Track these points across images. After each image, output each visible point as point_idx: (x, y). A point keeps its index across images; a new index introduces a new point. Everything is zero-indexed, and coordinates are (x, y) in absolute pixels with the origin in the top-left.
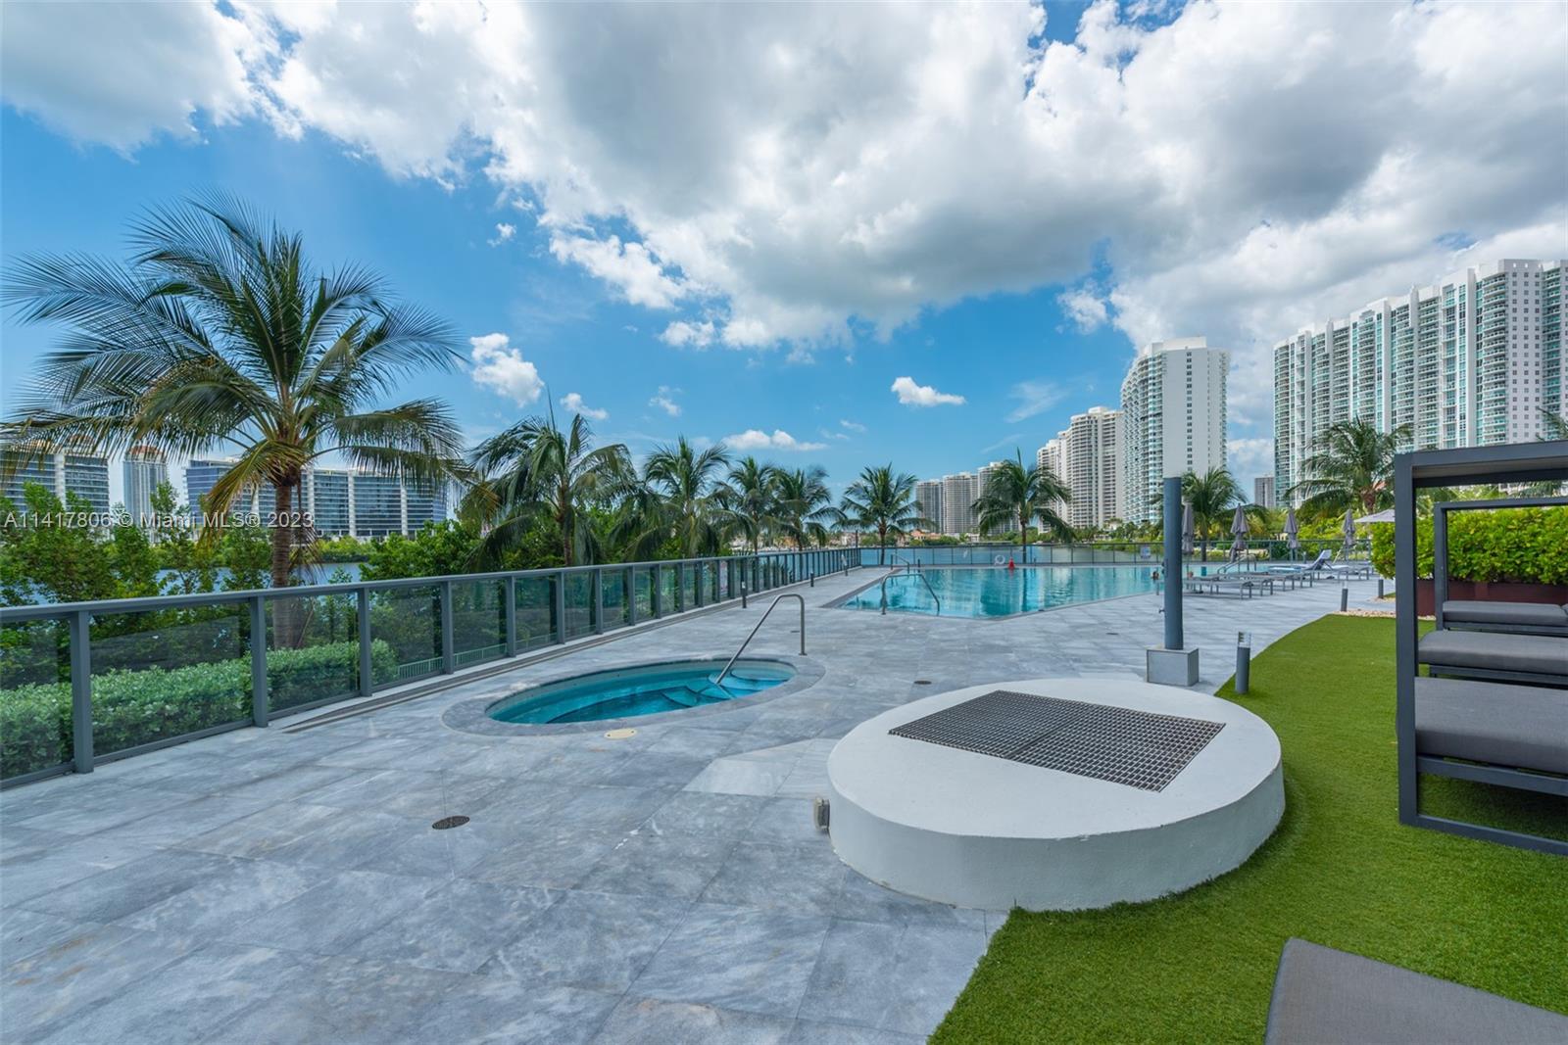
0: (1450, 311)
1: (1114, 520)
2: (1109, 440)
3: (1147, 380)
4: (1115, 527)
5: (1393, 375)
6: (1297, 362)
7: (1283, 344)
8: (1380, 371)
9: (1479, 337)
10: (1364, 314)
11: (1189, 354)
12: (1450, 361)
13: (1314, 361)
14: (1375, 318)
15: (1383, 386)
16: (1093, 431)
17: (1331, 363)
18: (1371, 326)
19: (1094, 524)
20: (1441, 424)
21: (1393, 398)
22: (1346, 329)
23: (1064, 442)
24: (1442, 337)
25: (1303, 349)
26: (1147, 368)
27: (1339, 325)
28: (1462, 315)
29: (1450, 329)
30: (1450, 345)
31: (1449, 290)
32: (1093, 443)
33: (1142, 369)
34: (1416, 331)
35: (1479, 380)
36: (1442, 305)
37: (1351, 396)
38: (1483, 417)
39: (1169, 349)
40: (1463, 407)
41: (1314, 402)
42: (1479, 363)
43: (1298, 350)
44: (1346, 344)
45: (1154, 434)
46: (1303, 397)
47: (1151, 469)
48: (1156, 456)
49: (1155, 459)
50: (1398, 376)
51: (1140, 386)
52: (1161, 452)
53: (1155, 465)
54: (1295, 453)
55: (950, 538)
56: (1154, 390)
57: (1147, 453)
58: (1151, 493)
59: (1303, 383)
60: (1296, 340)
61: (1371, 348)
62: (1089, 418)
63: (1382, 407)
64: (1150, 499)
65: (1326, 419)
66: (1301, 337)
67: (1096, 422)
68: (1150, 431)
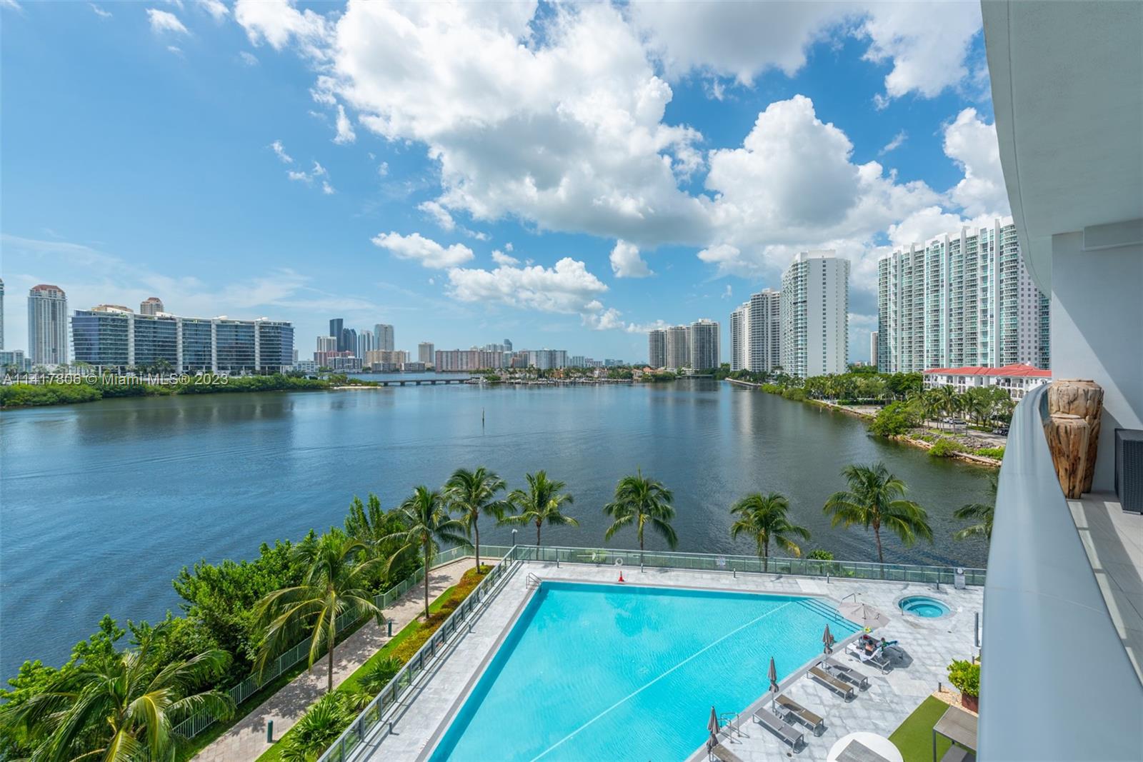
0: (985, 246)
1: (778, 368)
2: (775, 311)
3: (797, 278)
4: (779, 372)
5: (951, 285)
6: (892, 270)
7: (884, 258)
8: (943, 282)
9: (1001, 264)
10: (934, 242)
11: (824, 262)
12: (984, 279)
14: (940, 246)
15: (944, 291)
16: (765, 305)
17: (913, 273)
18: (938, 251)
19: (766, 371)
20: (979, 320)
22: (922, 251)
23: (747, 310)
24: (980, 262)
25: (896, 262)
26: (797, 269)
27: (918, 249)
28: (992, 249)
29: (984, 257)
30: (984, 268)
31: (984, 231)
32: (765, 313)
33: (794, 270)
34: (964, 256)
35: (1001, 293)
36: (980, 241)
37: (925, 296)
38: (1004, 316)
39: (811, 258)
40: (992, 309)
41: (902, 298)
42: (1001, 281)
43: (893, 262)
44: (922, 261)
45: (802, 315)
46: (896, 294)
47: (799, 338)
48: (803, 330)
49: (802, 332)
50: (954, 286)
51: (793, 281)
52: (806, 327)
53: (802, 336)
54: (891, 332)
55: (670, 374)
56: (802, 285)
57: (797, 328)
58: (800, 355)
59: (896, 285)
60: (892, 256)
61: (937, 266)
62: (763, 295)
63: (943, 305)
64: (800, 359)
65: (910, 310)
66: (895, 254)
67: (767, 298)
68: (799, 313)
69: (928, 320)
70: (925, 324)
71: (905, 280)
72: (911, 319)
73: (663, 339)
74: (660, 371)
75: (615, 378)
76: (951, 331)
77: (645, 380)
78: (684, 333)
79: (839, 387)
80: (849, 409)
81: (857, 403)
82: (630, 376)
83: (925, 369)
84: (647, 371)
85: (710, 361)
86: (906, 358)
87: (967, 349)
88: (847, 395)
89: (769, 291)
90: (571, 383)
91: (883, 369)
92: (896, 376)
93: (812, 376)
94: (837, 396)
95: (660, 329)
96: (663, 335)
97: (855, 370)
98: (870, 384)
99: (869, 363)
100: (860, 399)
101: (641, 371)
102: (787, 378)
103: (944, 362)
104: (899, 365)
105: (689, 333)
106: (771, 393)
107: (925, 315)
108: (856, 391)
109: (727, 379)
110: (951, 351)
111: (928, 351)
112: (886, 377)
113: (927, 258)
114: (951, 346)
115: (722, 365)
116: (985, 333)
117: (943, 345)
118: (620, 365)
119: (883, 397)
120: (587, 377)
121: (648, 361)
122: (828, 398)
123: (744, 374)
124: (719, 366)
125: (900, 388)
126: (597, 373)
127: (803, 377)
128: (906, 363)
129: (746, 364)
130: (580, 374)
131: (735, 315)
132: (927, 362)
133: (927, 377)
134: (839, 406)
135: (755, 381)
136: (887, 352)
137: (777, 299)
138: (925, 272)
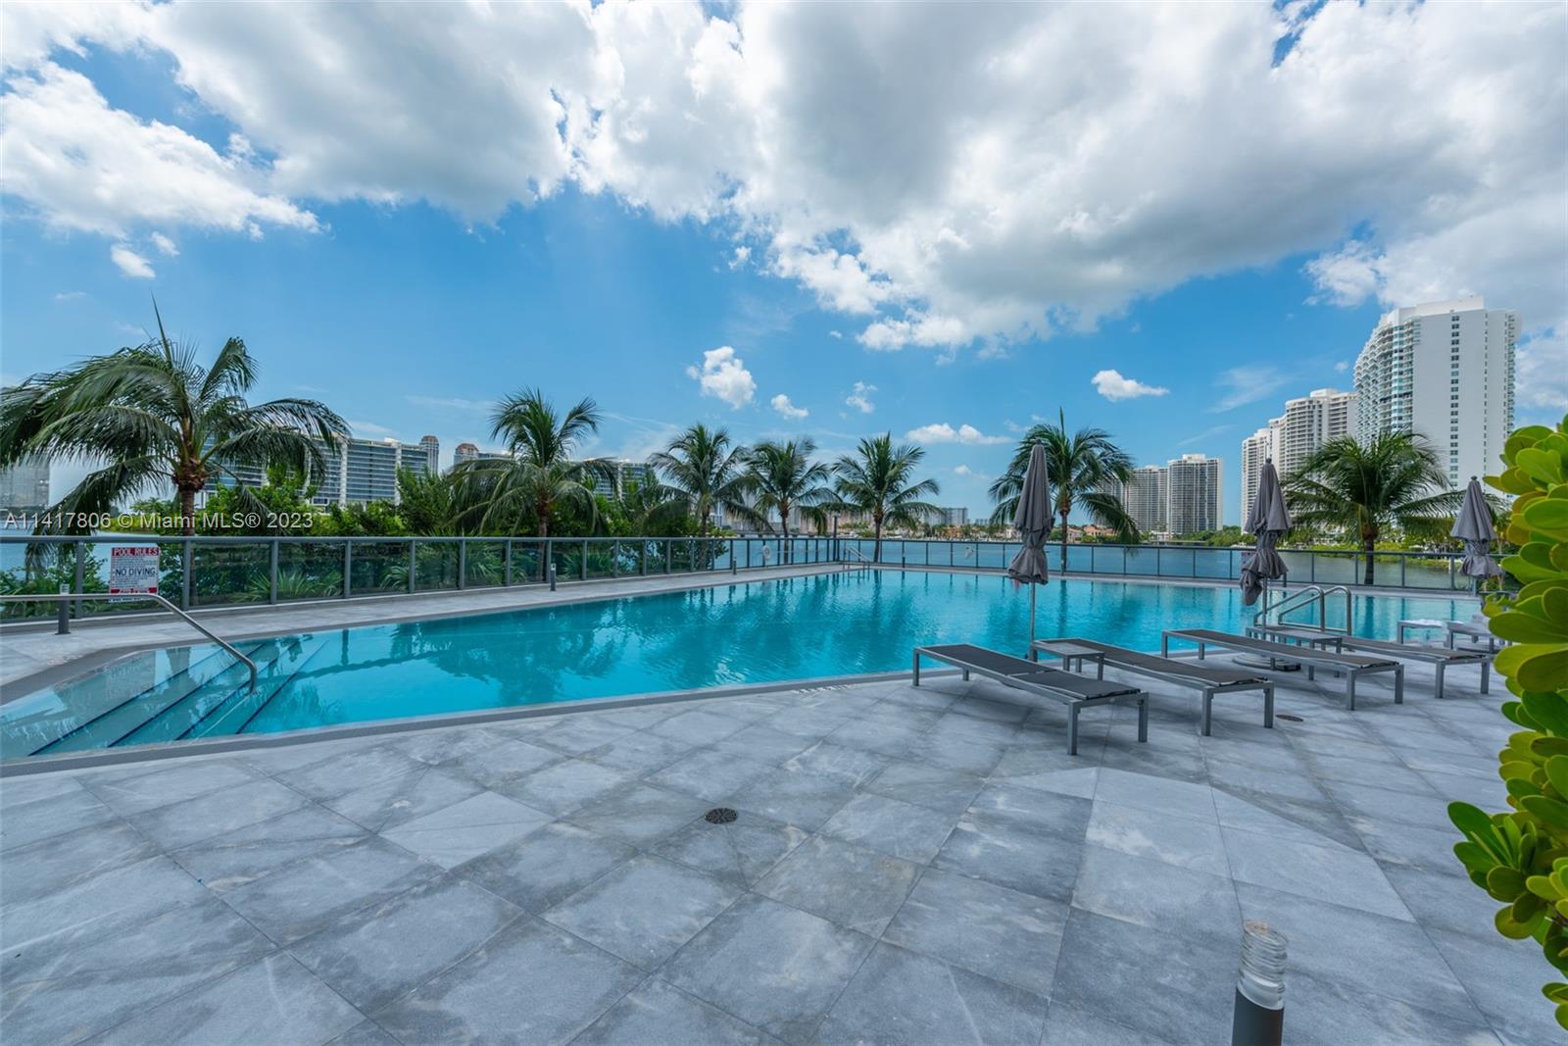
11: (1456, 319)
16: (1316, 418)
23: (1277, 432)
26: (1391, 338)
33: (1383, 341)
39: (1423, 315)
56: (1401, 365)
62: (1311, 402)
67: (1320, 406)
78: (1155, 479)
85: (1203, 522)
89: (1323, 393)
101: (1080, 532)
105: (1164, 479)
109: (1235, 542)
115: (1226, 528)
124: (1220, 529)
131: (1251, 441)
137: (1341, 405)
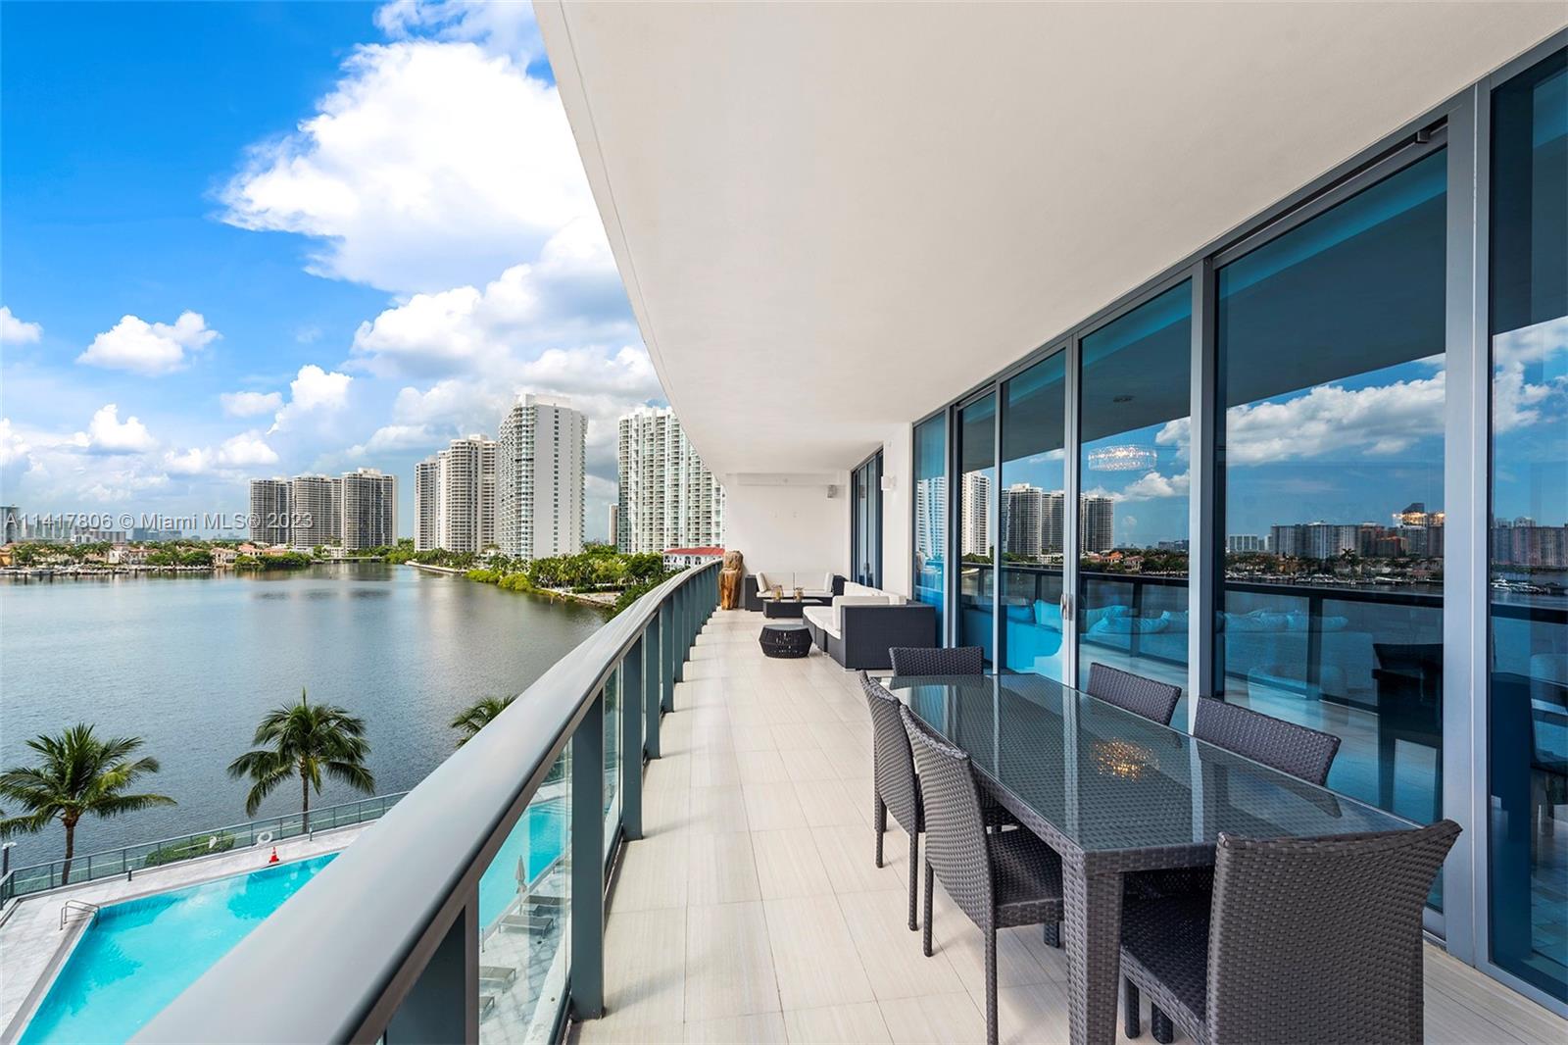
1: (492, 546)
2: (488, 467)
3: (521, 426)
4: (492, 552)
5: (690, 459)
6: (634, 435)
7: (625, 418)
8: (682, 455)
11: (557, 411)
13: (644, 436)
15: (683, 464)
16: (473, 458)
17: (655, 440)
19: (473, 550)
20: (713, 498)
21: (689, 475)
22: (663, 418)
23: (444, 462)
25: (637, 425)
26: (521, 415)
27: (659, 414)
32: (473, 469)
33: (517, 416)
37: (666, 467)
39: (540, 403)
41: (644, 467)
43: (634, 426)
44: (663, 429)
45: (527, 477)
46: (637, 462)
47: (523, 507)
48: (528, 497)
49: (527, 499)
50: (692, 460)
51: (515, 430)
52: (532, 493)
53: (527, 505)
54: (631, 505)
55: (300, 556)
56: (527, 437)
57: (520, 494)
58: (523, 530)
59: (637, 452)
60: (633, 417)
61: (677, 436)
62: (470, 444)
63: (683, 481)
64: (522, 536)
65: (652, 482)
66: (637, 416)
67: (477, 448)
68: (524, 473)
69: (668, 496)
70: (666, 499)
71: (647, 447)
72: (652, 493)
73: (283, 496)
74: (279, 550)
75: (169, 564)
76: (689, 508)
77: (243, 568)
78: (328, 489)
79: (574, 571)
80: (586, 598)
81: (595, 590)
82: (208, 560)
83: (666, 549)
84: (248, 551)
85: (379, 535)
86: (647, 537)
87: (703, 529)
88: (584, 580)
89: (479, 439)
90: (41, 575)
91: (623, 549)
92: (637, 557)
93: (540, 558)
94: (571, 582)
95: (275, 479)
96: (283, 490)
97: (594, 550)
98: (609, 567)
99: (607, 542)
100: (598, 585)
101: (232, 551)
102: (505, 562)
103: (682, 542)
104: (641, 545)
105: (338, 490)
106: (482, 582)
107: (666, 489)
108: (594, 576)
109: (409, 562)
110: (689, 529)
111: (668, 529)
112: (626, 559)
113: (668, 426)
114: (689, 524)
115: (401, 543)
116: (718, 512)
117: (682, 523)
118: (175, 539)
119: (623, 582)
120: (87, 561)
121: (247, 534)
122: (560, 585)
123: (438, 557)
124: (395, 543)
125: (641, 571)
126: (115, 556)
127: (528, 559)
128: (647, 542)
129: (442, 540)
130: (66, 557)
131: (424, 467)
132: (668, 541)
133: (667, 557)
134: (574, 595)
135: (457, 565)
136: (627, 530)
137: (491, 451)
138: (666, 441)
